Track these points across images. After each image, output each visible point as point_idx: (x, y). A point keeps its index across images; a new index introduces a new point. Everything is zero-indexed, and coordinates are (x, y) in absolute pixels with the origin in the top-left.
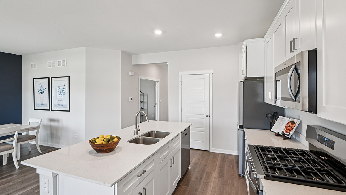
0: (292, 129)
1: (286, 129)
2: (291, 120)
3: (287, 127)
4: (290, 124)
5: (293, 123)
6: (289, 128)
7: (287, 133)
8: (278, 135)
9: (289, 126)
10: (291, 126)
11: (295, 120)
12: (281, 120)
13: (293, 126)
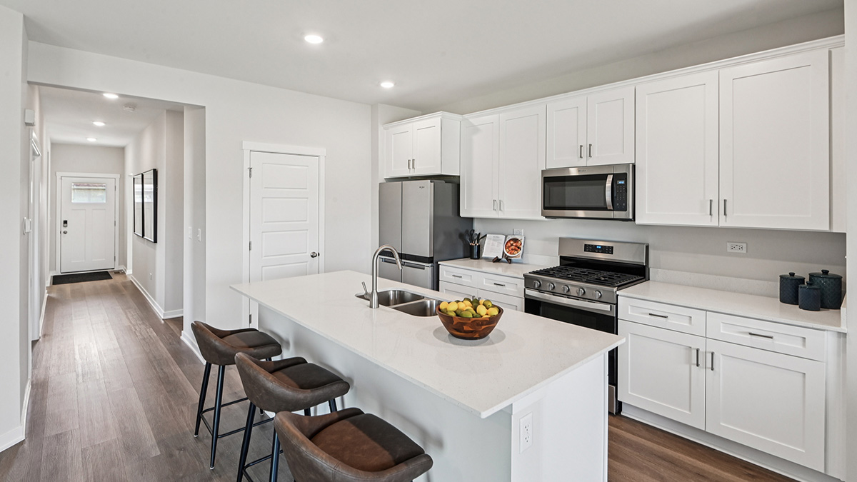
0: (519, 248)
1: (507, 250)
2: (510, 237)
3: (509, 247)
4: (512, 242)
5: (516, 240)
6: (513, 247)
8: (497, 260)
9: (512, 245)
10: (514, 244)
11: (517, 237)
12: (494, 240)
13: (518, 245)
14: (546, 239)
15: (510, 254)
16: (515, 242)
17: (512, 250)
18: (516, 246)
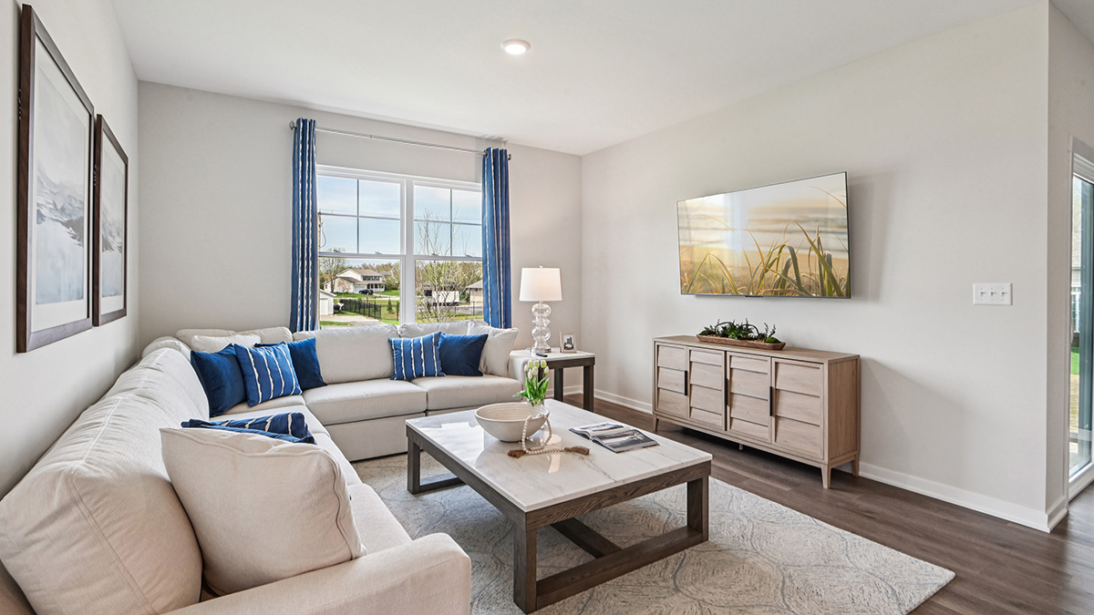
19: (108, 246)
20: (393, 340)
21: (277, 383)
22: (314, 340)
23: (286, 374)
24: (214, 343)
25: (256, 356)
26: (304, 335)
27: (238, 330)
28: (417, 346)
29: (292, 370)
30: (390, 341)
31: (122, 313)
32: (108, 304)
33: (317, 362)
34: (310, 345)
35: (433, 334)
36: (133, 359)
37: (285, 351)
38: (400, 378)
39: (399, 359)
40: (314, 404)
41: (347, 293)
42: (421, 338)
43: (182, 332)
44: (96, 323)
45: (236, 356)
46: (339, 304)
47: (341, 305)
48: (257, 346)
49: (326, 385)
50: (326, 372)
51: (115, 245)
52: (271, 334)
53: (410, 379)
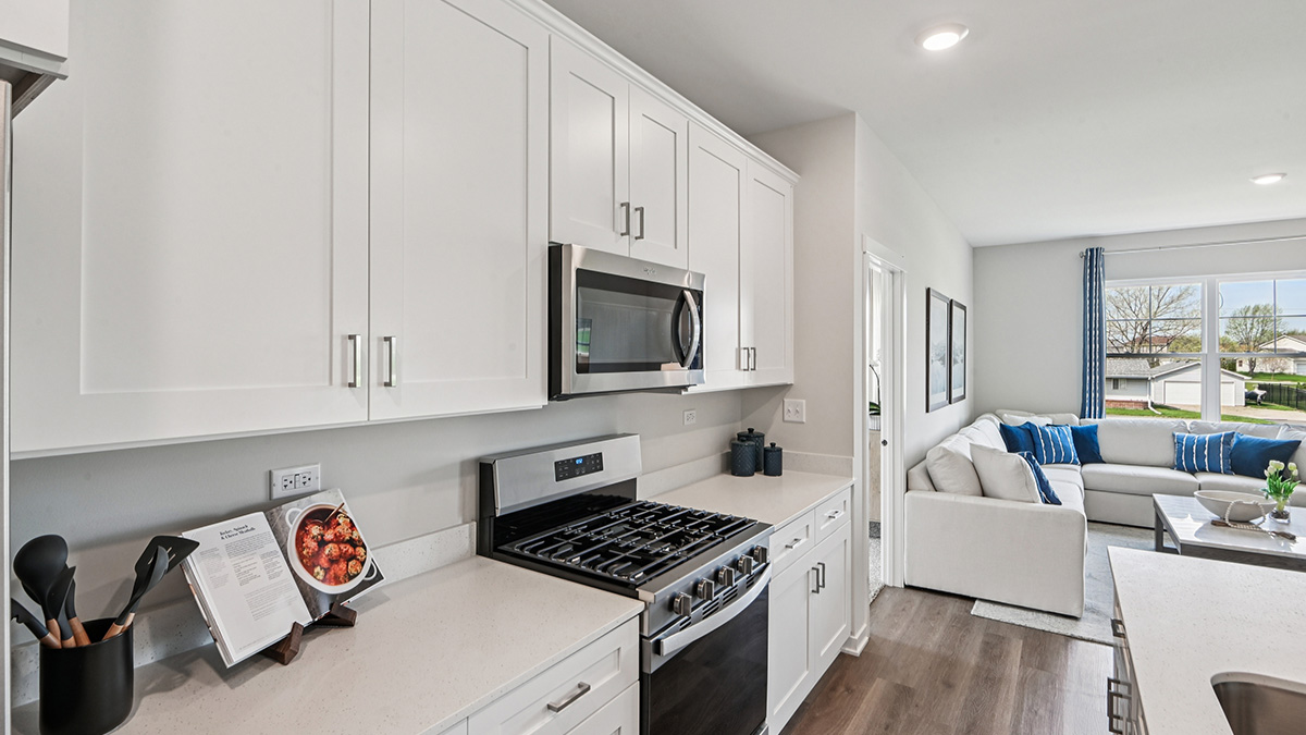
0: (353, 542)
1: (318, 569)
2: (294, 513)
3: (316, 555)
4: (315, 530)
5: (323, 516)
7: (351, 578)
9: (322, 543)
10: (329, 536)
11: (320, 501)
12: (233, 551)
13: (343, 529)
14: (416, 480)
15: (337, 581)
16: (327, 525)
17: (333, 561)
18: (338, 540)
19: (956, 362)
20: (1177, 434)
21: (1059, 453)
22: (1097, 426)
23: (1066, 449)
24: (1017, 420)
25: (1043, 431)
26: (1089, 422)
27: (1039, 413)
28: (1201, 444)
29: (1072, 446)
30: (1174, 435)
31: (963, 397)
32: (956, 393)
33: (1097, 445)
34: (1093, 430)
35: (1223, 433)
36: (970, 422)
37: (1068, 432)
38: (1181, 469)
39: (1179, 453)
40: (1087, 473)
41: (1281, 374)
42: (1209, 435)
43: (998, 412)
44: (950, 403)
45: (1030, 430)
46: (1257, 391)
47: (1260, 393)
48: (1048, 425)
49: (1104, 462)
50: (1104, 452)
51: (959, 361)
52: (1060, 418)
53: (1192, 472)
